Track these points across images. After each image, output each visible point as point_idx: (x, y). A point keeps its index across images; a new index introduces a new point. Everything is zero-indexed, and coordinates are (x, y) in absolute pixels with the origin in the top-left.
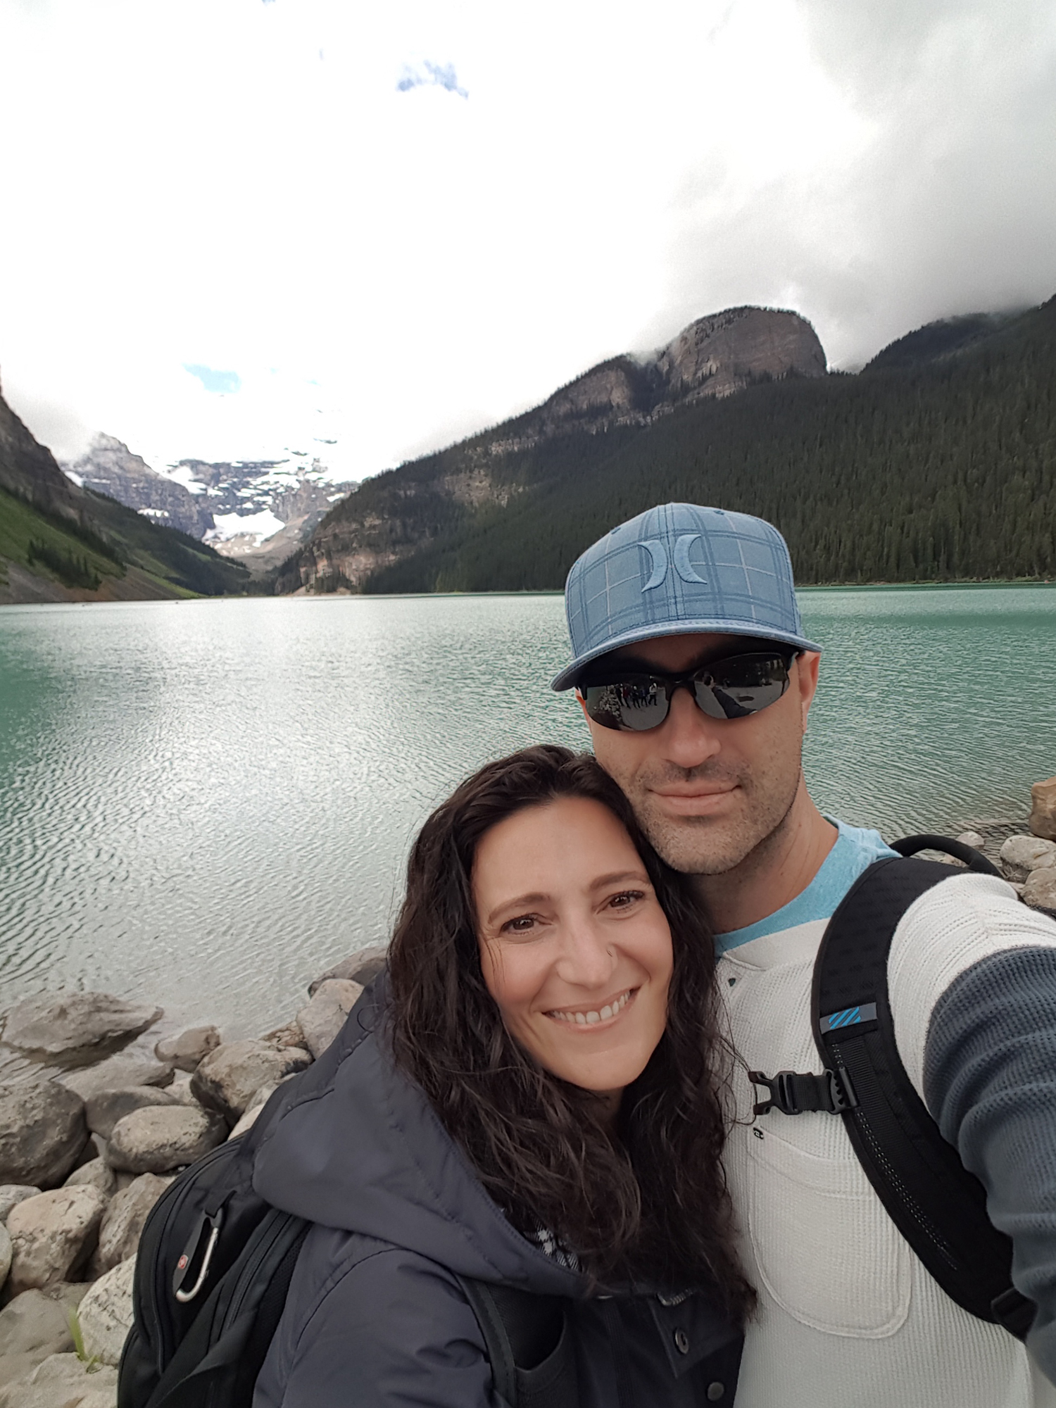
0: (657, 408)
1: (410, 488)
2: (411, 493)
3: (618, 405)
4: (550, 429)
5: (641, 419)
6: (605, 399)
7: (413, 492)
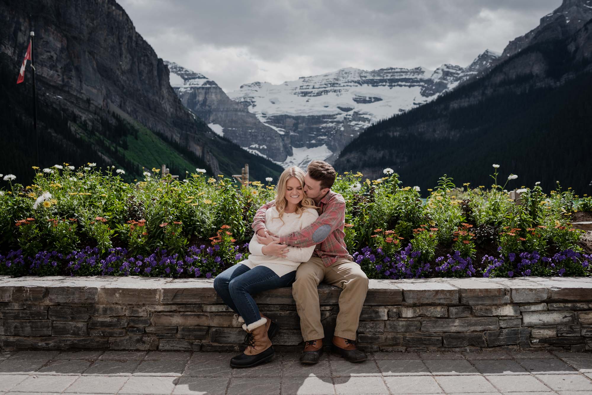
0: (565, 76)
1: (396, 131)
2: (397, 134)
3: (537, 76)
4: (489, 92)
5: (552, 84)
6: (527, 71)
7: (398, 133)
